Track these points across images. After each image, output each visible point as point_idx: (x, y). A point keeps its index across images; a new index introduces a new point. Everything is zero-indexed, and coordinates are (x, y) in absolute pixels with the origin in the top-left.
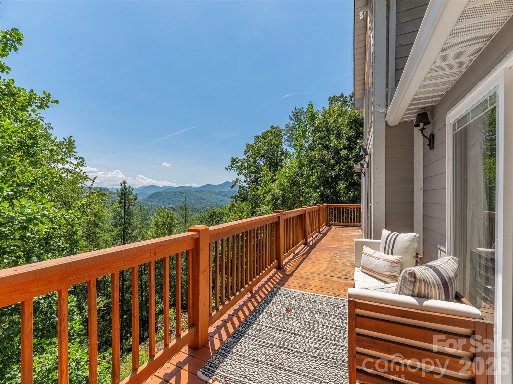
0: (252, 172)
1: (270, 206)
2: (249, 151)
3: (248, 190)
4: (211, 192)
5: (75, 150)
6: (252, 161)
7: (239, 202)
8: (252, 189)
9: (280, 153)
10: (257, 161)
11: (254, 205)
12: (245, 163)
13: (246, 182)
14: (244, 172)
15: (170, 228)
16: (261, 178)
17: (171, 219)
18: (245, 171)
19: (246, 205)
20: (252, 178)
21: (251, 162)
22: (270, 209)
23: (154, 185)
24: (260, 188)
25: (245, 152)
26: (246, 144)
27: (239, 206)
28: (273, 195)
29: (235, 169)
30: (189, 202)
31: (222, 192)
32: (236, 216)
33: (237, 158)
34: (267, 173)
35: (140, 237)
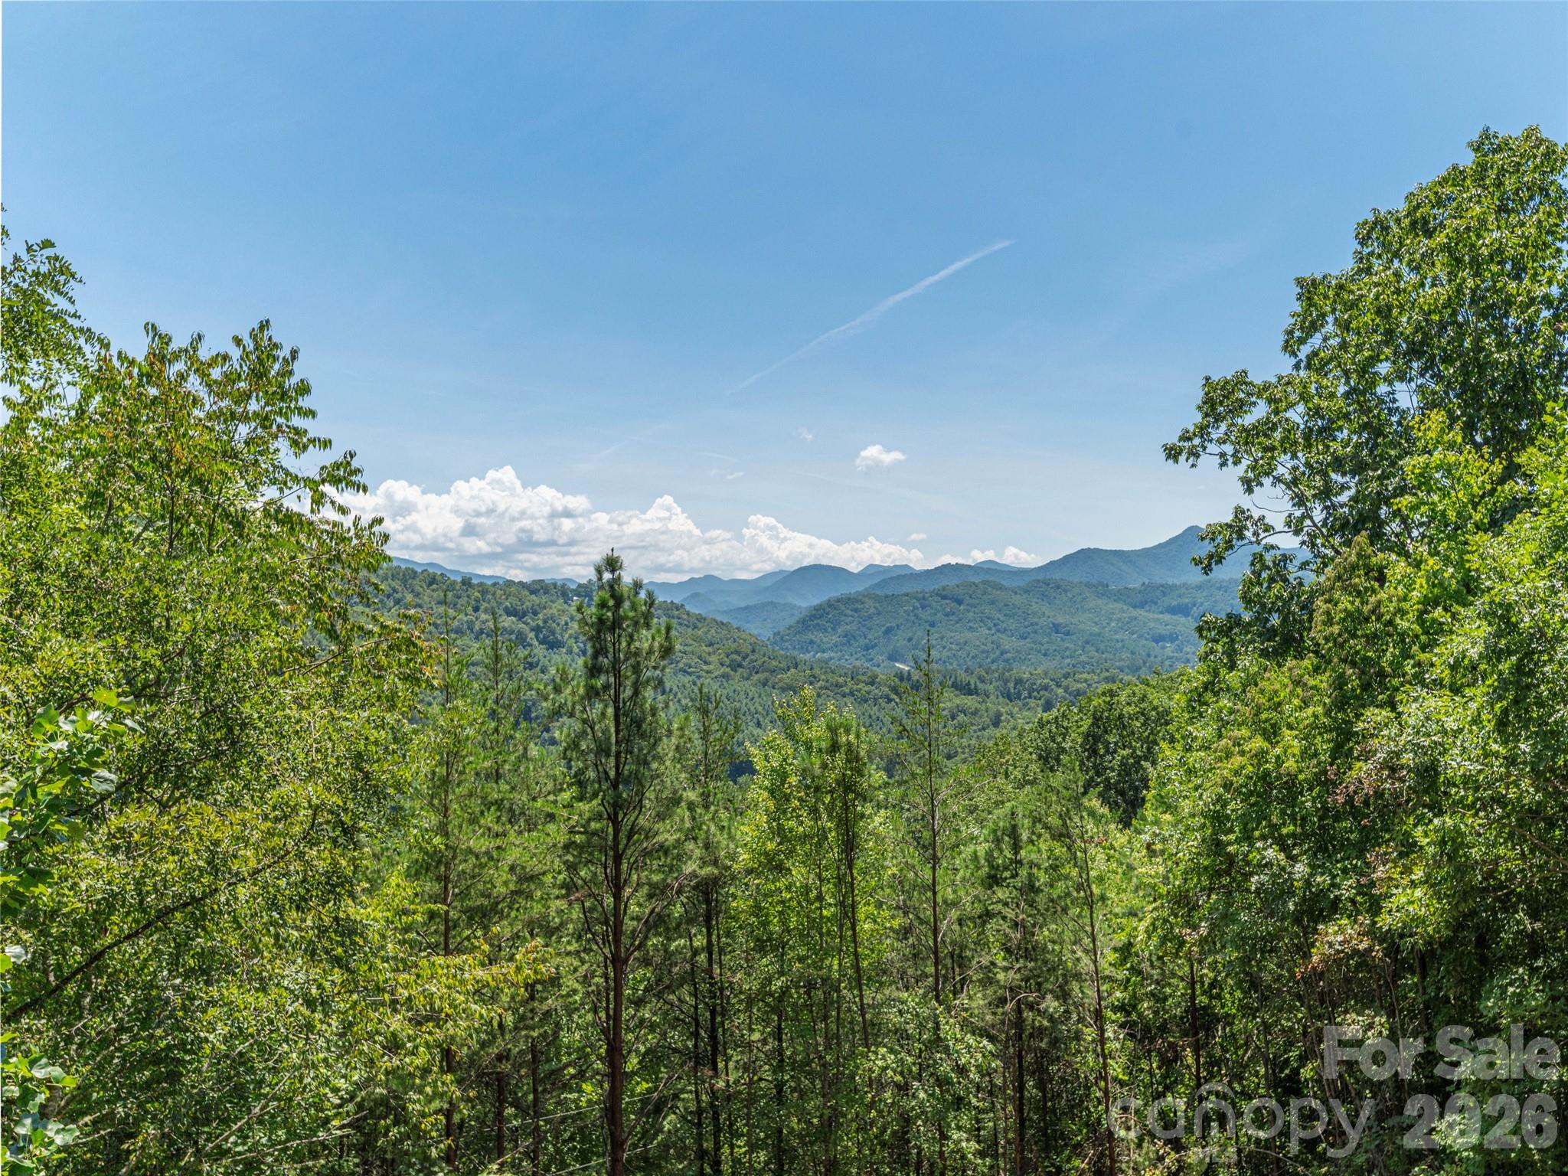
0: (1338, 463)
1: (1479, 693)
2: (1313, 328)
3: (1310, 578)
4: (1102, 590)
5: (305, 402)
6: (1342, 389)
7: (1247, 662)
8: (1339, 578)
9: (1546, 314)
10: (1373, 384)
11: (1354, 683)
12: (1291, 405)
13: (1297, 532)
14: (1284, 466)
15: (846, 807)
16: (1406, 500)
17: (852, 756)
18: (1294, 456)
19: (1297, 683)
20: (1344, 498)
21: (1332, 395)
22: (1476, 721)
23: (824, 562)
24: (1399, 568)
25: (1290, 333)
26: (1299, 281)
27: (1252, 692)
28: (1503, 617)
29: (1228, 449)
30: (990, 646)
31: (1166, 589)
32: (1228, 755)
33: (1241, 379)
34: (1452, 457)
35: (698, 853)
